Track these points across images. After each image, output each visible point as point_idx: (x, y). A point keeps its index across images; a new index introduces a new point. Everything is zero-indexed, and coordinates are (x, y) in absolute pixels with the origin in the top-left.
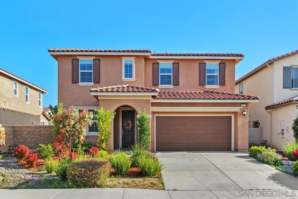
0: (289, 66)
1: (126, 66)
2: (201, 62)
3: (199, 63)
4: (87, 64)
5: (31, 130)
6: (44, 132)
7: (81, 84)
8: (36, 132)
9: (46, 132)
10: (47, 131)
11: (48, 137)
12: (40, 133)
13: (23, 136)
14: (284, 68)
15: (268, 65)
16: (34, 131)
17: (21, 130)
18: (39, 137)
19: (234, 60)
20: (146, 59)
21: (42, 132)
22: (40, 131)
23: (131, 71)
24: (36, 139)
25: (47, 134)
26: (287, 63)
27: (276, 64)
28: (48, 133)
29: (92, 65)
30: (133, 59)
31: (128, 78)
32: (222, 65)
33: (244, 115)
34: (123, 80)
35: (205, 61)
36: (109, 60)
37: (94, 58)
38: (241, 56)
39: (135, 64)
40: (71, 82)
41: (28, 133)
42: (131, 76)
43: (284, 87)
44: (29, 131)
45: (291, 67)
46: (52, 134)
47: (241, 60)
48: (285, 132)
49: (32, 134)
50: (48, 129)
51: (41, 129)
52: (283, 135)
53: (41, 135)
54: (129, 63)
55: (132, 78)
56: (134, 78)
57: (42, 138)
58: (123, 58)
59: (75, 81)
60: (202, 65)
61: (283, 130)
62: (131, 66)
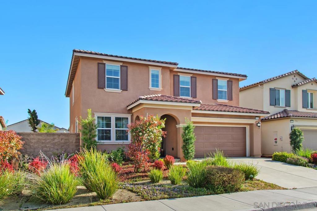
0: (273, 88)
1: (153, 76)
2: (214, 78)
3: (212, 79)
4: (114, 70)
5: (42, 138)
6: (58, 140)
7: (107, 90)
8: (48, 140)
9: (60, 140)
10: (62, 139)
11: (63, 146)
12: (53, 142)
13: (31, 144)
14: (270, 89)
15: (259, 85)
16: (45, 139)
17: (29, 138)
18: (52, 146)
19: (238, 79)
20: (171, 71)
21: (56, 141)
22: (53, 139)
23: (157, 81)
24: (49, 148)
25: (62, 143)
26: (273, 85)
27: (265, 85)
28: (63, 141)
29: (119, 71)
30: (160, 70)
31: (155, 88)
32: (230, 83)
33: (259, 126)
34: (150, 89)
35: (217, 78)
36: (136, 68)
37: (121, 64)
38: (245, 76)
39: (162, 74)
40: (97, 86)
41: (38, 141)
42: (157, 86)
43: (271, 105)
44: (39, 139)
45: (274, 89)
46: (68, 142)
47: (243, 80)
48: (278, 140)
49: (43, 143)
50: (64, 137)
51: (55, 137)
52: (276, 143)
53: (54, 144)
54: (156, 73)
55: (158, 87)
56: (160, 88)
57: (56, 147)
58: (151, 68)
59: (101, 86)
60: (215, 81)
61: (276, 139)
62: (157, 76)
